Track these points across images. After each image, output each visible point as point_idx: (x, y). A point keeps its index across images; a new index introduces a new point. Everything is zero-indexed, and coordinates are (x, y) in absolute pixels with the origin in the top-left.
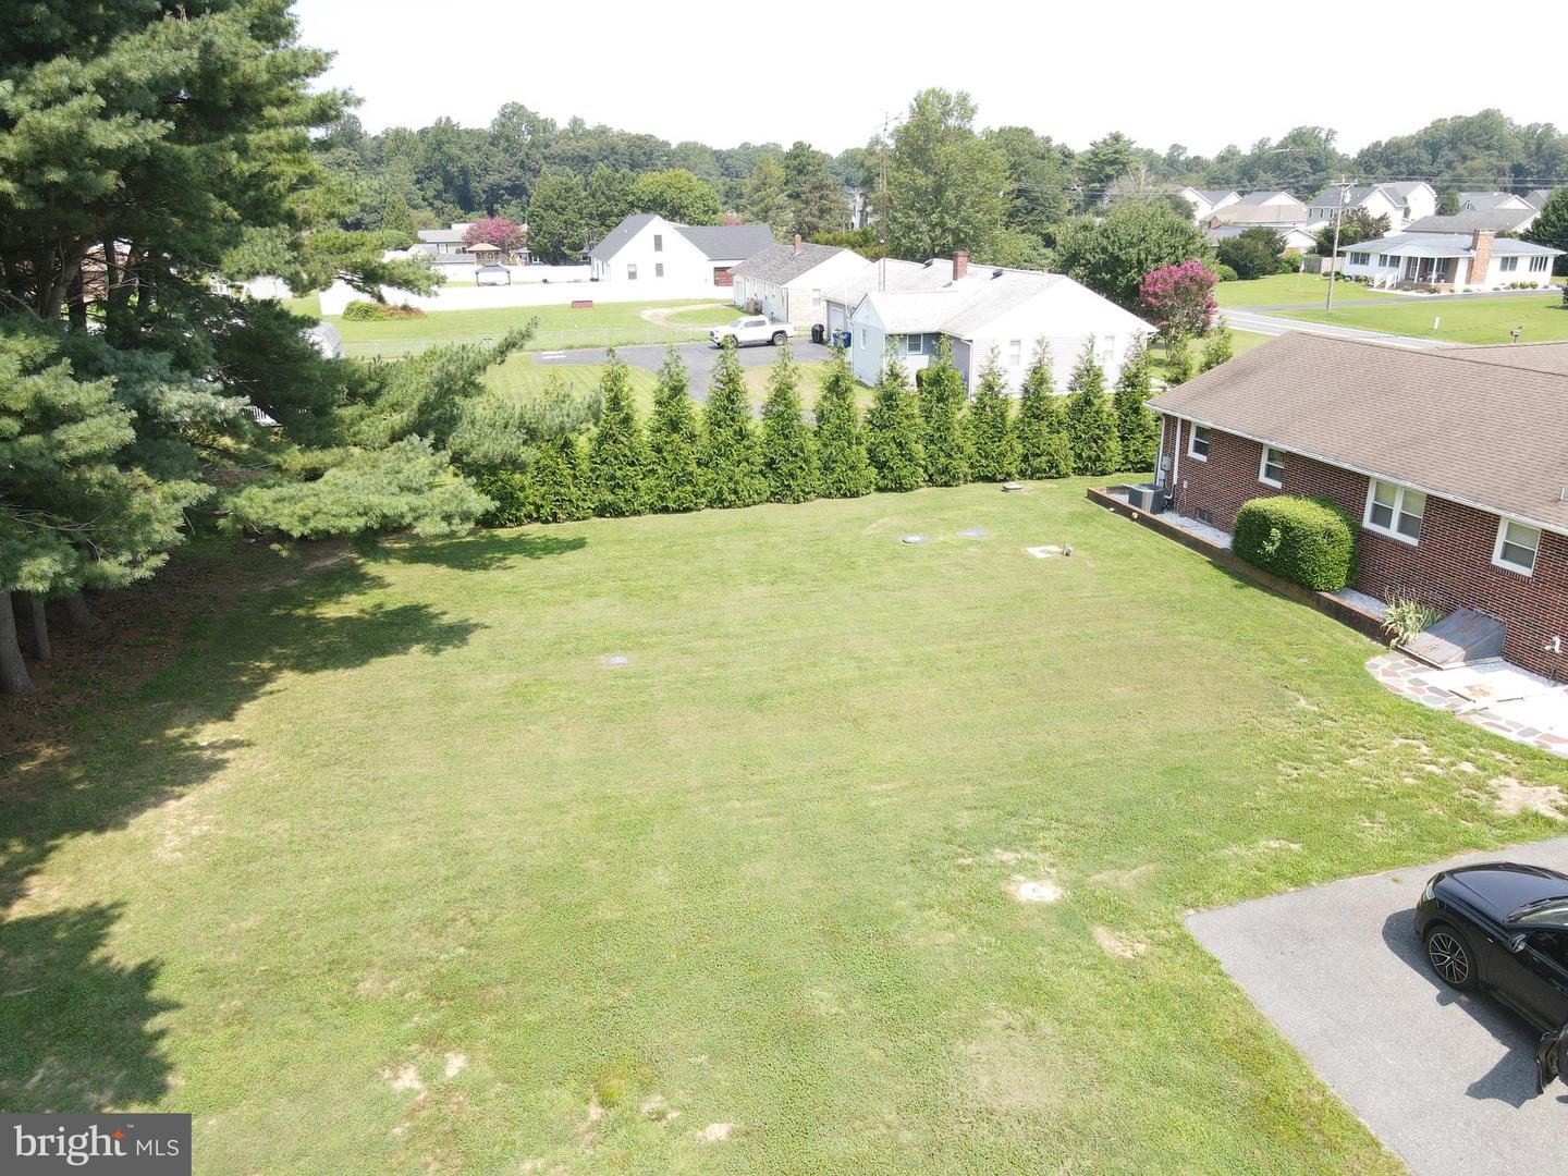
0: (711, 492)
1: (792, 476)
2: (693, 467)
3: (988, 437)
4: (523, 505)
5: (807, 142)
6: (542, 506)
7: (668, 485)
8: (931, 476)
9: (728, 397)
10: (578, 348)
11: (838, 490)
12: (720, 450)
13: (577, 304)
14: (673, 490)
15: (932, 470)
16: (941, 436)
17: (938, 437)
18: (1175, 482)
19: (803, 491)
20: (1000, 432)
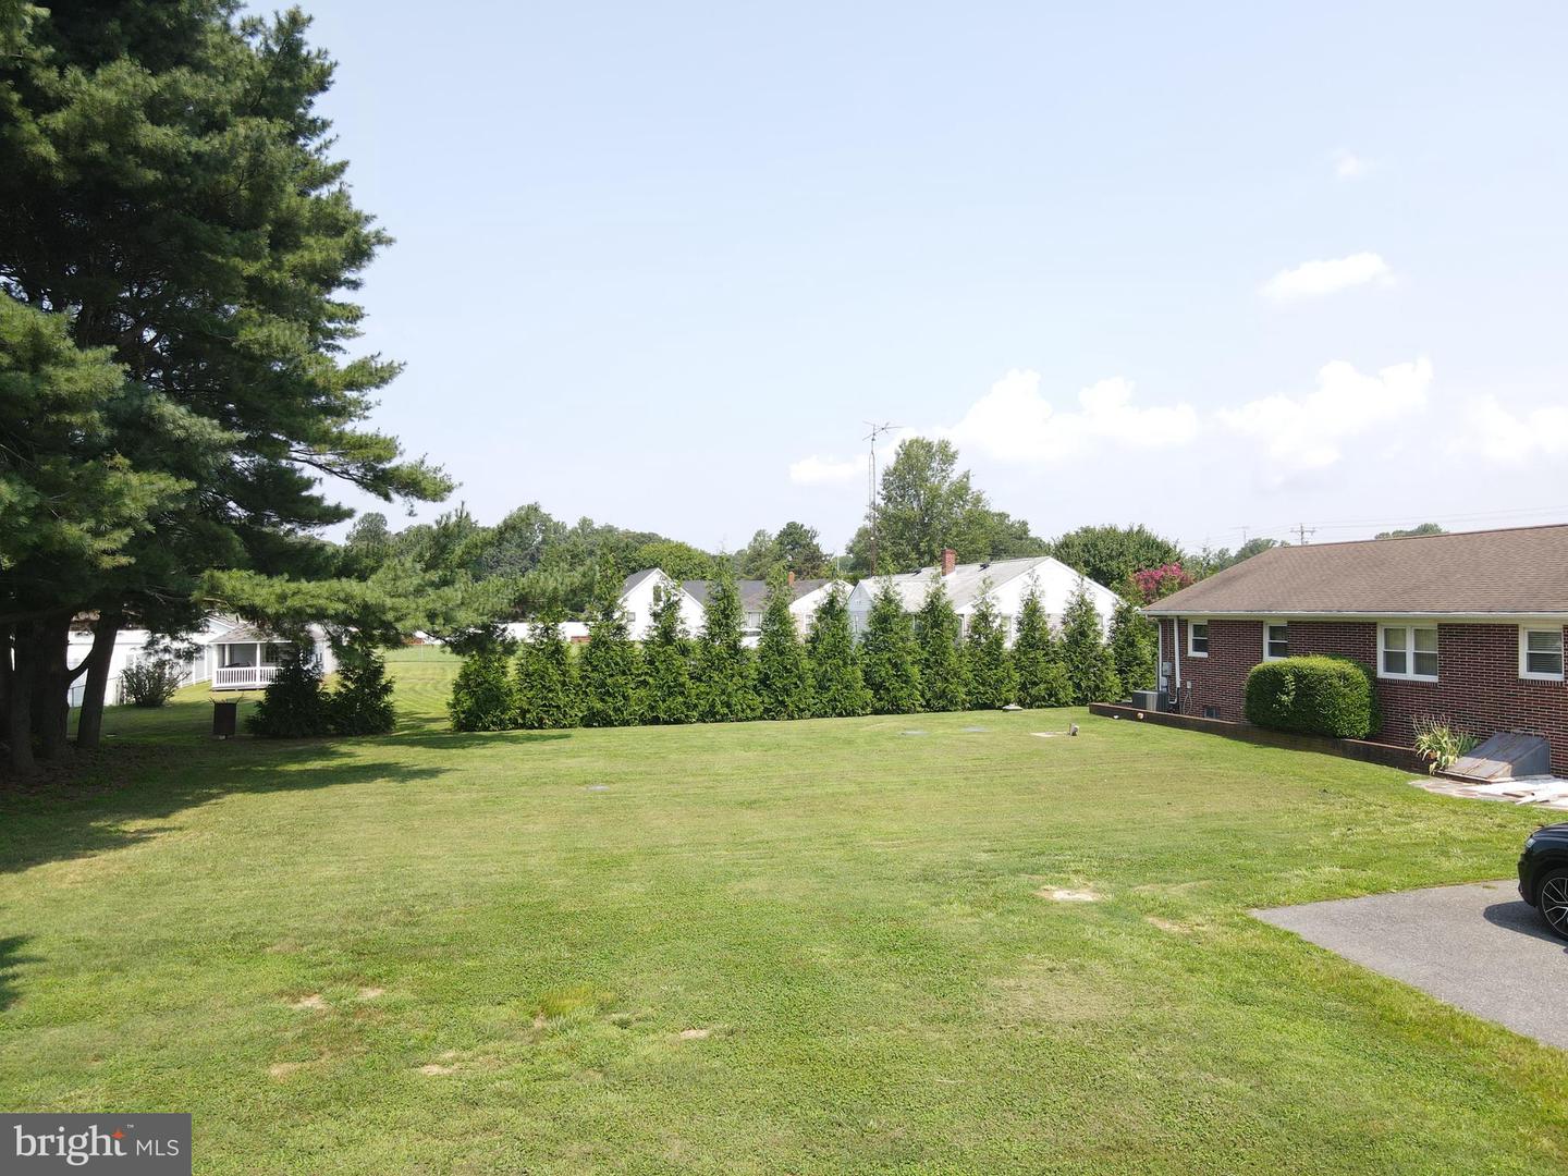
0: (703, 705)
1: (787, 692)
2: (684, 679)
3: (984, 664)
4: (510, 709)
5: (799, 522)
6: (529, 711)
7: (659, 694)
8: (928, 701)
9: (723, 612)
11: (834, 709)
12: (713, 664)
14: (664, 701)
15: (928, 695)
16: (937, 661)
17: (934, 661)
18: (1178, 685)
19: (797, 707)
20: (996, 660)
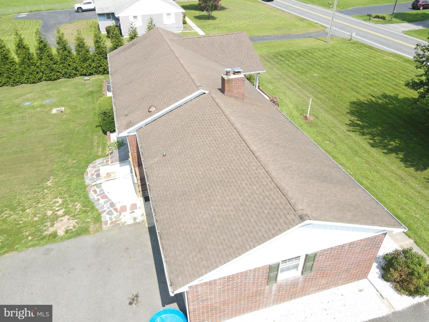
10: (33, 12)
20: (85, 60)
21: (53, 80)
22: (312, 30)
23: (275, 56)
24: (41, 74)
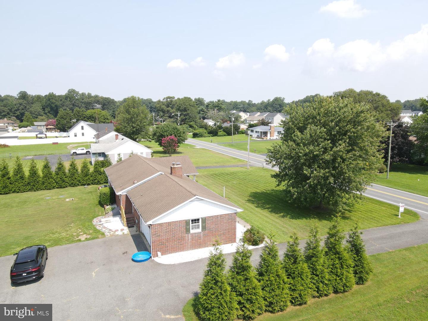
10: (37, 155)
13: (54, 143)
20: (87, 175)
21: (63, 188)
22: (240, 163)
23: (212, 175)
24: (56, 184)
